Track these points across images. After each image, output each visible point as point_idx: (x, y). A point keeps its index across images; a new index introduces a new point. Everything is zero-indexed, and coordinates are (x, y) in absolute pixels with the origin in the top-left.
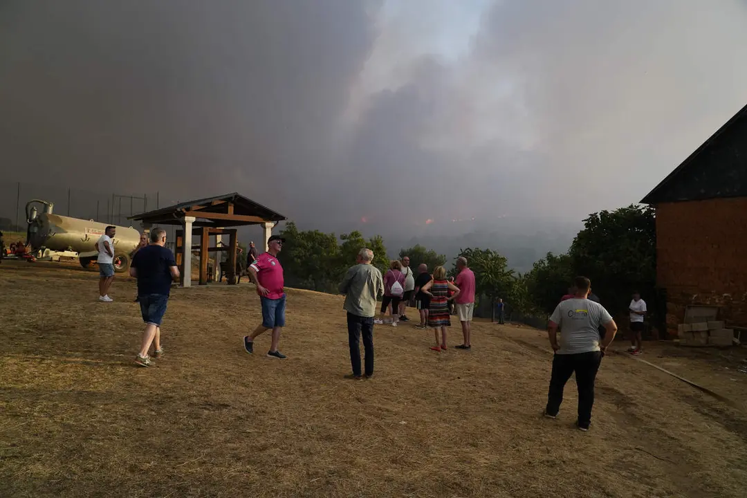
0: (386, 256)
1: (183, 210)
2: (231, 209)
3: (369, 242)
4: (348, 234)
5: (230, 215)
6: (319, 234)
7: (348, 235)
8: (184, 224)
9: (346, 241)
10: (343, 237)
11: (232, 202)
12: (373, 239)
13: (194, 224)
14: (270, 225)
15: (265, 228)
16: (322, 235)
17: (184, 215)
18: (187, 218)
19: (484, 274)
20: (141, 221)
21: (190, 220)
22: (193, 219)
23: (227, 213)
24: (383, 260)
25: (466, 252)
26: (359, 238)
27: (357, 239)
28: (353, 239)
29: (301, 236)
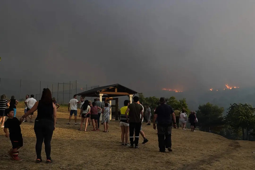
0: (188, 108)
1: (99, 91)
2: (116, 90)
3: (179, 102)
4: (169, 98)
5: (116, 92)
6: (155, 99)
8: (99, 96)
9: (168, 101)
11: (117, 87)
12: (181, 100)
13: (103, 96)
14: (131, 96)
15: (129, 97)
17: (99, 93)
18: (100, 94)
20: (81, 96)
21: (101, 95)
22: (102, 95)
23: (115, 92)
24: (187, 110)
25: (234, 105)
26: (174, 100)
27: (173, 100)
28: (171, 100)
29: (146, 100)
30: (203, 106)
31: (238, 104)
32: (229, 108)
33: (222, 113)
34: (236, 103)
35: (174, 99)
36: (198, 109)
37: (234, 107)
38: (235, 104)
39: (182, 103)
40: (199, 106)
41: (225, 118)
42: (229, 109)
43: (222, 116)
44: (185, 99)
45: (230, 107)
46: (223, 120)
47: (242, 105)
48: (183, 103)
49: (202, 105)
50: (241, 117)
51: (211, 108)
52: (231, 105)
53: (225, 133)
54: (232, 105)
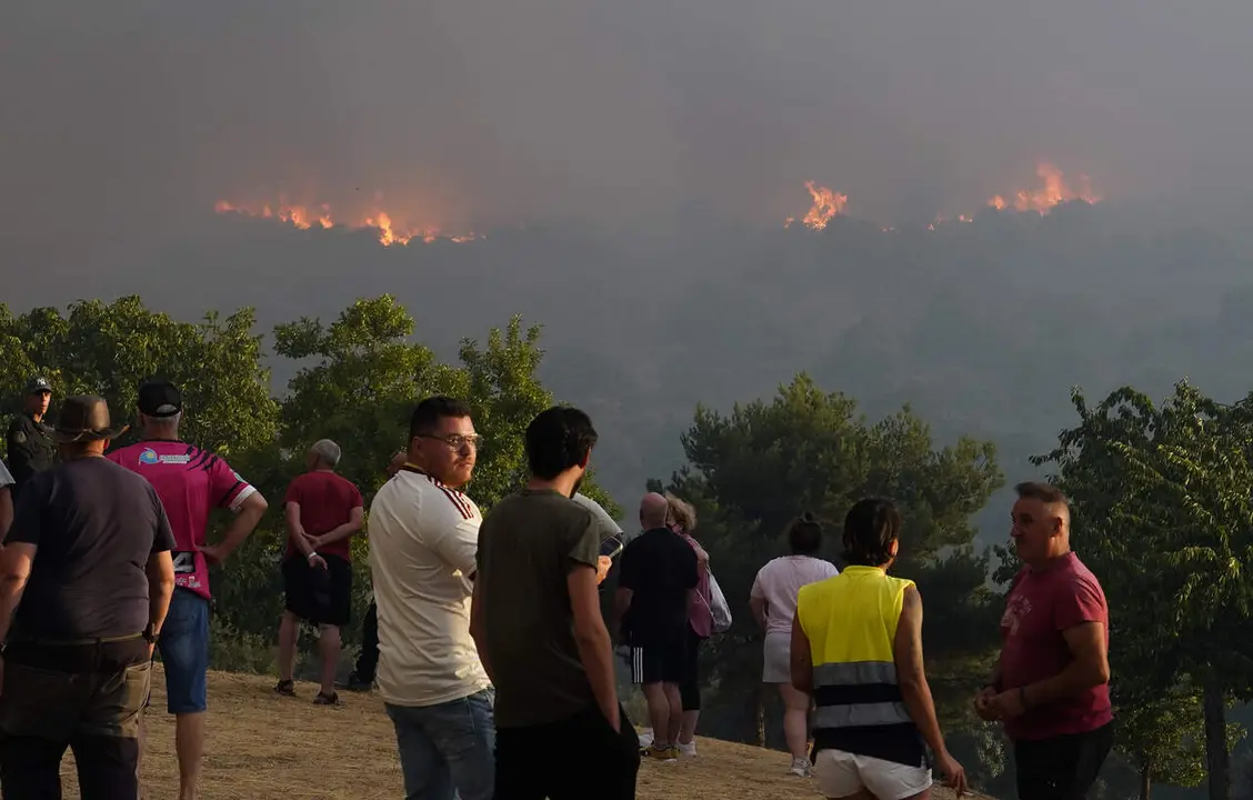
3: (456, 366)
4: (327, 319)
6: (147, 327)
7: (326, 324)
9: (312, 361)
10: (295, 343)
12: (482, 347)
16: (164, 332)
19: (1192, 551)
25: (1113, 414)
26: (394, 341)
27: (380, 347)
28: (360, 351)
29: (27, 338)
30: (737, 416)
31: (1161, 400)
32: (1057, 445)
33: (967, 508)
34: (1137, 390)
35: (394, 332)
36: (686, 461)
37: (1115, 430)
38: (1126, 393)
39: (496, 392)
40: (687, 422)
41: (1001, 576)
42: (1056, 455)
43: (963, 548)
44: (532, 334)
45: (1068, 437)
46: (975, 601)
47: (1207, 406)
48: (507, 380)
49: (726, 414)
50: (1200, 564)
51: (834, 445)
52: (1081, 408)
53: (991, 752)
54: (1093, 407)
